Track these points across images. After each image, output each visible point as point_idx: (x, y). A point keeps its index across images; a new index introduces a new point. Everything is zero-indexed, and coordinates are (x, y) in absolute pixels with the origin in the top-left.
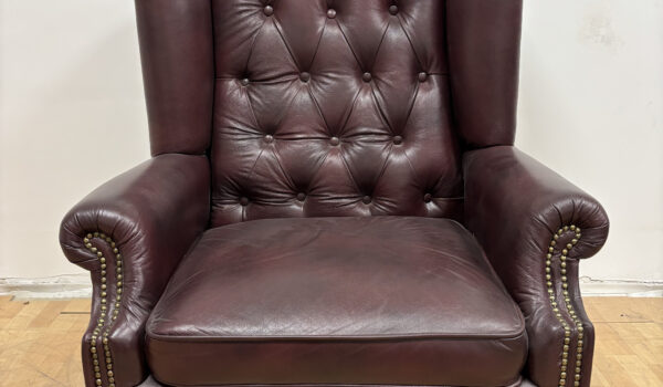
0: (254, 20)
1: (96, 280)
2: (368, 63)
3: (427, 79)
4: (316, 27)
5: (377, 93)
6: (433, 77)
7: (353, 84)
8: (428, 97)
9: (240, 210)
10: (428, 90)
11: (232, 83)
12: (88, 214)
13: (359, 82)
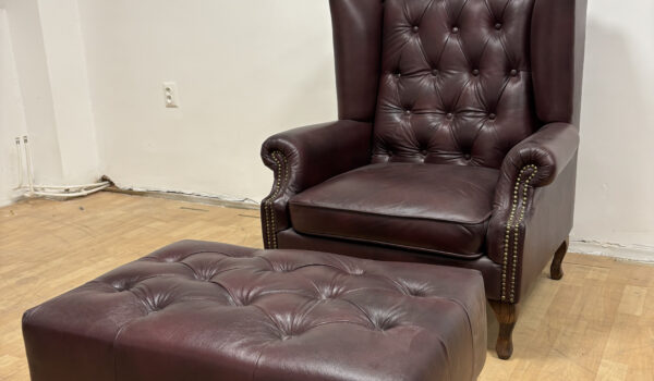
0: (406, 36)
1: (276, 176)
2: (475, 62)
3: (517, 75)
4: (442, 38)
5: (479, 85)
6: (522, 73)
7: (465, 76)
8: (515, 87)
9: (387, 158)
10: (515, 82)
11: (390, 76)
12: (274, 141)
13: (470, 77)
